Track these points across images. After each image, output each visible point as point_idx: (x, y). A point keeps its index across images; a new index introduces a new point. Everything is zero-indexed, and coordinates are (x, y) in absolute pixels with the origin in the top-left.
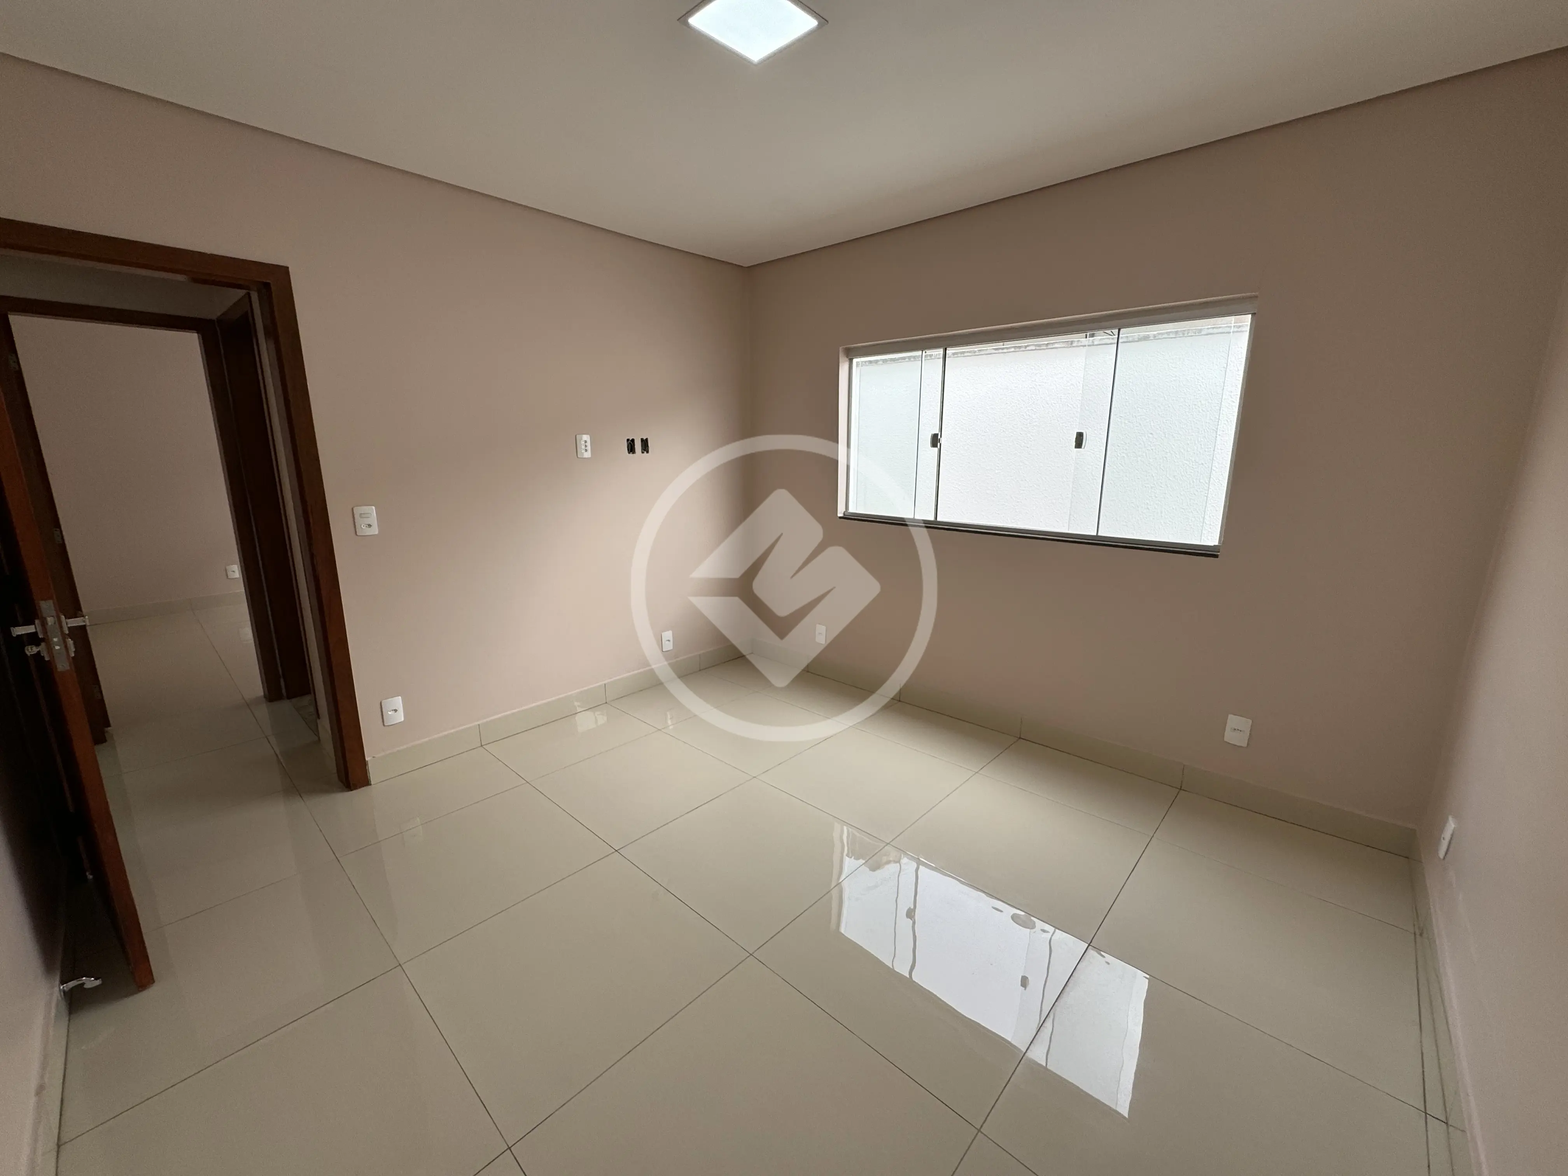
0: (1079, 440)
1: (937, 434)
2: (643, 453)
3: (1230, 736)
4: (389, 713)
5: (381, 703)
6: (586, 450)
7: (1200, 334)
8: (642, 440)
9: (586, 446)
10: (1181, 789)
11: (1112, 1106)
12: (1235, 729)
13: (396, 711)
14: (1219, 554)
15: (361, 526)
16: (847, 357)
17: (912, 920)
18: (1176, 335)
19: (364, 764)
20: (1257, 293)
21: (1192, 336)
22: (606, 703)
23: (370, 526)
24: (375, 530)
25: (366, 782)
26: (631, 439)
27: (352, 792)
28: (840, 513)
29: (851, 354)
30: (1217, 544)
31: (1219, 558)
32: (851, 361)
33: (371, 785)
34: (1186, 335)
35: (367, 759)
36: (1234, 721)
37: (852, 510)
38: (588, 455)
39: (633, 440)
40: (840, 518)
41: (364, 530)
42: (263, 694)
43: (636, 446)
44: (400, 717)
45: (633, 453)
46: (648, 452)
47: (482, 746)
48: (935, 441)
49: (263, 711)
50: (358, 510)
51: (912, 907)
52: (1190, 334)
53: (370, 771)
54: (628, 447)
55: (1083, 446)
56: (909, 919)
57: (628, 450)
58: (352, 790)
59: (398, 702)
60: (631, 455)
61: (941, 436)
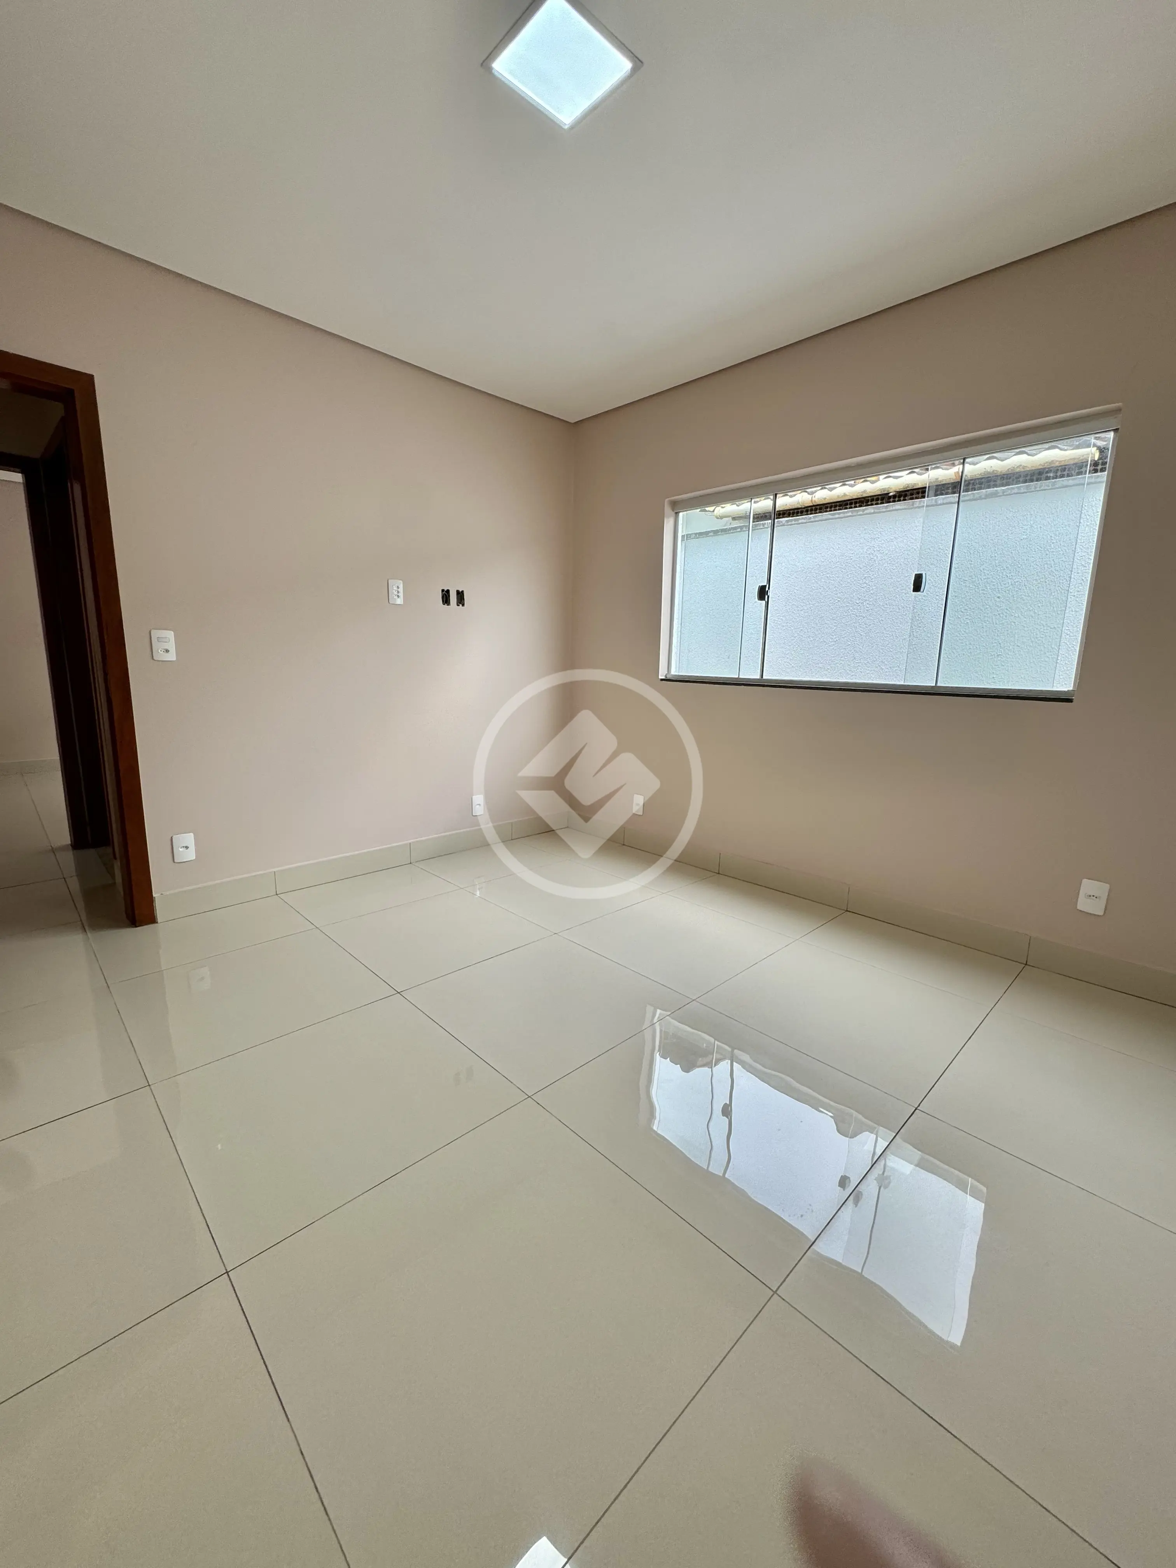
0: (918, 585)
1: (766, 586)
2: (458, 605)
3: (1084, 904)
4: (180, 850)
5: (172, 837)
6: (398, 596)
7: (1054, 487)
8: (458, 592)
9: (398, 592)
10: (1026, 964)
11: (943, 1337)
12: (1090, 896)
13: (187, 847)
14: (1073, 698)
15: (158, 650)
16: (673, 511)
17: (728, 1118)
18: (1027, 490)
19: (150, 900)
20: (1120, 404)
21: (1045, 490)
22: (411, 863)
23: (167, 651)
24: (172, 656)
25: (151, 919)
26: (446, 590)
27: (136, 928)
28: (661, 676)
29: (677, 507)
30: (1071, 689)
31: (1073, 703)
32: (677, 513)
33: (157, 923)
34: (1038, 489)
35: (154, 895)
36: (1088, 886)
37: (674, 672)
38: (399, 601)
39: (448, 591)
40: (662, 680)
41: (160, 655)
42: (70, 843)
43: (451, 598)
44: (190, 855)
45: (448, 605)
46: (463, 605)
47: (277, 894)
48: (763, 593)
49: (69, 859)
50: (155, 634)
51: (728, 1103)
52: (1042, 488)
53: (157, 908)
54: (443, 597)
55: (922, 590)
56: (725, 1117)
57: (443, 601)
58: (136, 927)
59: (189, 839)
60: (446, 606)
61: (769, 588)
